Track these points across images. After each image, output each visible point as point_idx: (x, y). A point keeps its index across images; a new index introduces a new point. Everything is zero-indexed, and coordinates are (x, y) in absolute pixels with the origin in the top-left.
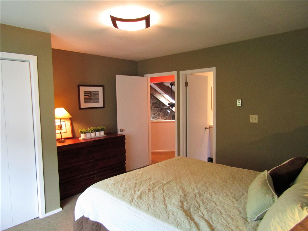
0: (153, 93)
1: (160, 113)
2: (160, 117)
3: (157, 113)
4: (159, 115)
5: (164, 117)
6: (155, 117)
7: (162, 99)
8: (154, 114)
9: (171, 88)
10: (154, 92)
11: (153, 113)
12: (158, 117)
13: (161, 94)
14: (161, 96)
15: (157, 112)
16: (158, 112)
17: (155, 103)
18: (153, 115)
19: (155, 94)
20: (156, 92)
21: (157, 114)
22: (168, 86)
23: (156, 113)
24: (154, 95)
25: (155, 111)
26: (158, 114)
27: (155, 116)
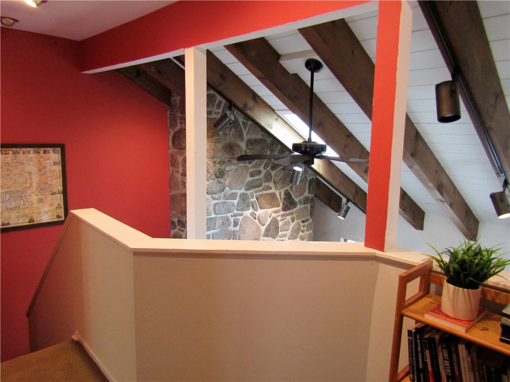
0: (245, 105)
1: (273, 173)
2: (272, 184)
3: (264, 172)
4: (268, 178)
5: (284, 183)
6: (255, 184)
7: (278, 130)
8: (252, 175)
9: (309, 84)
10: (251, 103)
11: (251, 170)
12: (264, 184)
13: (274, 110)
14: (276, 117)
15: (262, 168)
16: (265, 168)
17: (255, 140)
18: (249, 179)
19: (251, 109)
20: (256, 102)
21: (261, 176)
22: (296, 76)
23: (259, 172)
24: (249, 112)
25: (254, 166)
26: (266, 176)
27: (254, 181)
